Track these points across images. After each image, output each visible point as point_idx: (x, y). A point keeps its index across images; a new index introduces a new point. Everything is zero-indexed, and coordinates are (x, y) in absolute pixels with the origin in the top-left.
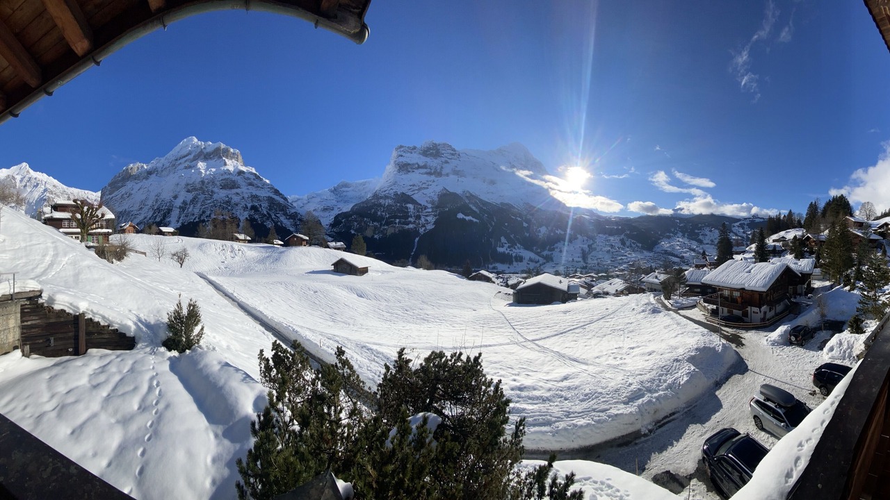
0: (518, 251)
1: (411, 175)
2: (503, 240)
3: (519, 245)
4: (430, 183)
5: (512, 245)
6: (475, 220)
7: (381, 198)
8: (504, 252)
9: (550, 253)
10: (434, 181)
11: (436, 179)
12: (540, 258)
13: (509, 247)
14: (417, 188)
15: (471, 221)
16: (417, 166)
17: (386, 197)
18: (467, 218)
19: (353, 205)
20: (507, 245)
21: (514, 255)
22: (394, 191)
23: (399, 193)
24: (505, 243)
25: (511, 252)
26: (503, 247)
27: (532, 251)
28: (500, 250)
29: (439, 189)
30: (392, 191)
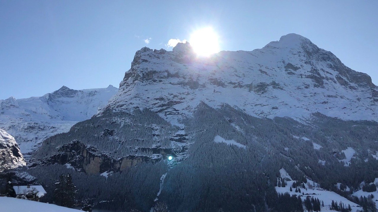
0: (310, 191)
1: (157, 86)
2: (283, 173)
3: (311, 182)
4: (183, 96)
5: (299, 183)
6: (240, 145)
7: (116, 115)
8: (287, 195)
9: (366, 194)
10: (188, 94)
11: (190, 91)
12: (352, 204)
13: (294, 186)
14: (166, 103)
15: (232, 147)
16: (166, 74)
17: (122, 114)
18: (229, 142)
19: (75, 123)
20: (290, 183)
21: (303, 198)
22: (135, 106)
23: (141, 109)
24: (288, 180)
25: (298, 194)
26: (284, 185)
27: (335, 190)
28: (280, 190)
29: (194, 104)
30: (131, 106)
